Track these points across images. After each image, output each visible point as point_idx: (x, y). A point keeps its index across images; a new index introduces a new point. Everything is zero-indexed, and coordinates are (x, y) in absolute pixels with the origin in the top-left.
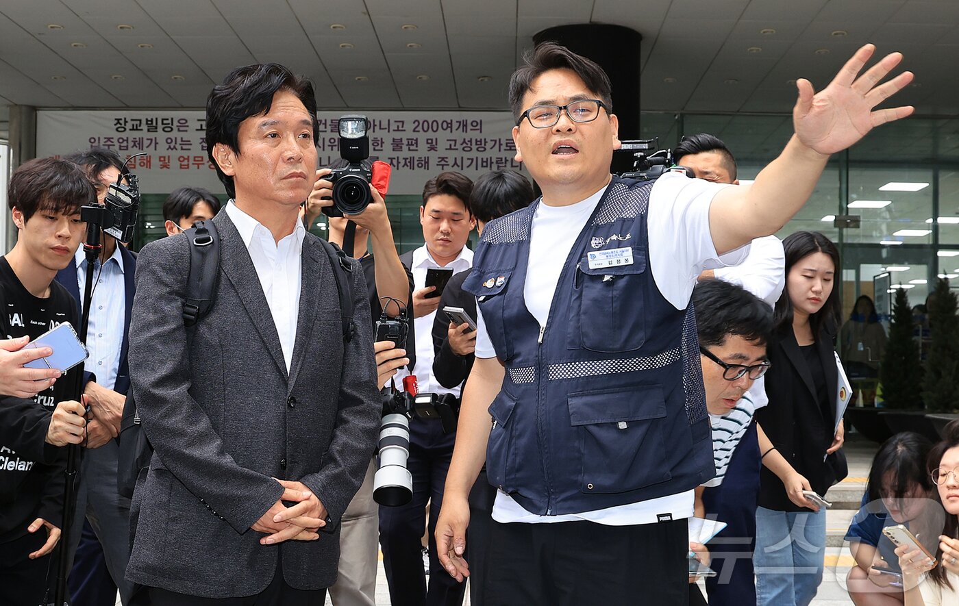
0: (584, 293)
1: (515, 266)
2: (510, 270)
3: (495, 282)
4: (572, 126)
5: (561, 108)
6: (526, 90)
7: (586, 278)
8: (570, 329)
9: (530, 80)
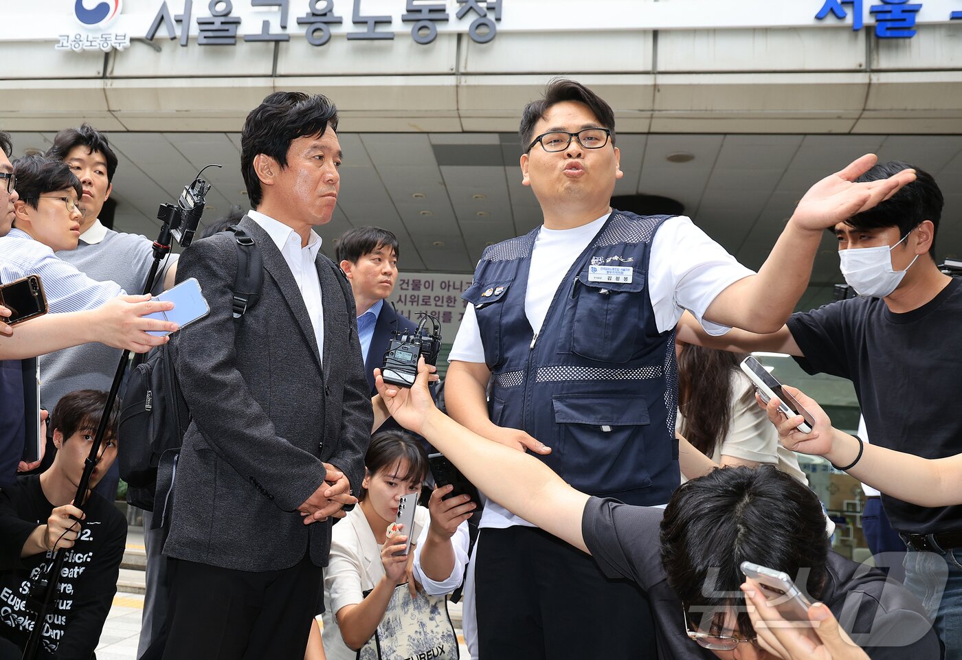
0: (579, 303)
1: (515, 278)
2: (509, 281)
3: (494, 291)
4: (581, 151)
5: (572, 135)
6: (539, 118)
7: (583, 290)
8: (562, 334)
9: (543, 110)
